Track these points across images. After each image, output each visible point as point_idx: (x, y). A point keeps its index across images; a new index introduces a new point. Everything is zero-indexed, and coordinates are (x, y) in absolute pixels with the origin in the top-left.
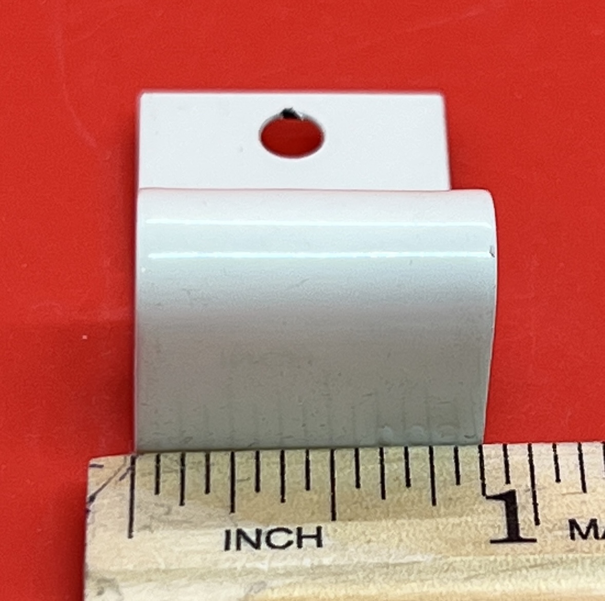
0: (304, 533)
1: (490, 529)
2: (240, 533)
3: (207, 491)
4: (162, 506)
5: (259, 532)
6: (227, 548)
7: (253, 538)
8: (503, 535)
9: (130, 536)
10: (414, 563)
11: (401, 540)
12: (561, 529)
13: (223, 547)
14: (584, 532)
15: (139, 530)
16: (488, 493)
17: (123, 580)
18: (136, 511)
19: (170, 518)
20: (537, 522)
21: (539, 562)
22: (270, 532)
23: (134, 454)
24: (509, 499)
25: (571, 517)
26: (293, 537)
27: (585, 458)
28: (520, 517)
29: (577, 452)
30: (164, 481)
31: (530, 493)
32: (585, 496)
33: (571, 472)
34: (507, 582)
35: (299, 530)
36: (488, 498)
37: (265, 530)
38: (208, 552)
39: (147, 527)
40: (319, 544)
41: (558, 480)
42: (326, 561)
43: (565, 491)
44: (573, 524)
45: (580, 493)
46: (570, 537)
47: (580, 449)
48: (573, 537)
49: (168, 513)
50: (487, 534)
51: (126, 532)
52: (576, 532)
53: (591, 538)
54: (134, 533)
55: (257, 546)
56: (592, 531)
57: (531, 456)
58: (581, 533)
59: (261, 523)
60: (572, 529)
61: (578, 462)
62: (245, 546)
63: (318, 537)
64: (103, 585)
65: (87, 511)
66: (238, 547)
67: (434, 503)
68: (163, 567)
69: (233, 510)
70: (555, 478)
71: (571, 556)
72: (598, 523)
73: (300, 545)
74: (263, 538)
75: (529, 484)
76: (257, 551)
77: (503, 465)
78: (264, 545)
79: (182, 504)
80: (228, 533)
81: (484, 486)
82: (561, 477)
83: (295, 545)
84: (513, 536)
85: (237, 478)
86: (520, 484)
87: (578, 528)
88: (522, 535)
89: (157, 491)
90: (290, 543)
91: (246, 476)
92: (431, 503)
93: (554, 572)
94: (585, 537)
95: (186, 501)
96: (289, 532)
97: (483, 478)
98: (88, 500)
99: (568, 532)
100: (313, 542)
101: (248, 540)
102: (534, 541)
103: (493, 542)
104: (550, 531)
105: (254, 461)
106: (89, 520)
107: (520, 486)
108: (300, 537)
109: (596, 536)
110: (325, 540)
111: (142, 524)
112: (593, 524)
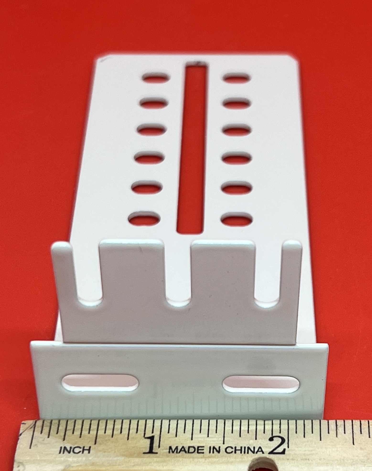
0: (85, 448)
1: (144, 449)
2: (65, 448)
3: (57, 433)
4: (42, 438)
5: (71, 448)
6: (60, 453)
7: (69, 449)
8: (148, 450)
9: (30, 448)
10: (118, 460)
11: (115, 452)
12: (166, 449)
13: (59, 452)
14: (173, 450)
15: (33, 446)
16: (146, 436)
17: (26, 462)
18: (34, 439)
19: (44, 442)
20: (159, 447)
21: (157, 460)
22: (75, 448)
23: (36, 420)
24: (152, 438)
25: (170, 445)
26: (81, 450)
27: (178, 425)
28: (154, 445)
29: (176, 423)
30: (44, 430)
31: (159, 437)
32: (177, 438)
33: (173, 430)
34: (147, 467)
35: (84, 447)
36: (146, 438)
37: (73, 447)
38: (53, 454)
39: (36, 445)
40: (89, 453)
41: (169, 432)
42: (90, 458)
43: (170, 436)
44: (170, 448)
45: (175, 437)
46: (168, 452)
47: (177, 422)
48: (169, 452)
49: (43, 440)
50: (142, 451)
51: (29, 447)
52: (171, 451)
53: (175, 453)
54: (32, 447)
55: (69, 452)
56: (176, 451)
57: (161, 424)
58: (172, 451)
59: (72, 444)
60: (170, 449)
61: (176, 426)
62: (66, 452)
63: (89, 450)
64: (19, 464)
65: (18, 439)
66: (63, 453)
67: (128, 439)
68: (39, 458)
69: (64, 439)
70: (167, 431)
71: (168, 459)
72: (179, 448)
73: (83, 453)
74: (72, 450)
75: (159, 433)
76: (69, 454)
77: (152, 427)
78: (72, 452)
79: (48, 437)
80: (61, 448)
81: (145, 434)
82: (170, 432)
83: (81, 453)
84: (151, 451)
85: (68, 429)
86: (156, 433)
87: (172, 449)
88: (154, 451)
89: (41, 433)
90: (80, 452)
91: (70, 428)
92: (127, 439)
93: (162, 463)
94: (173, 452)
95: (50, 437)
96: (80, 448)
97: (145, 431)
98: (19, 435)
99: (168, 450)
100: (87, 452)
101: (67, 450)
102: (157, 453)
103: (144, 453)
104: (163, 450)
105: (73, 423)
106: (18, 442)
107: (156, 434)
108: (84, 450)
109: (177, 452)
110: (91, 452)
111: (35, 444)
112: (177, 448)
